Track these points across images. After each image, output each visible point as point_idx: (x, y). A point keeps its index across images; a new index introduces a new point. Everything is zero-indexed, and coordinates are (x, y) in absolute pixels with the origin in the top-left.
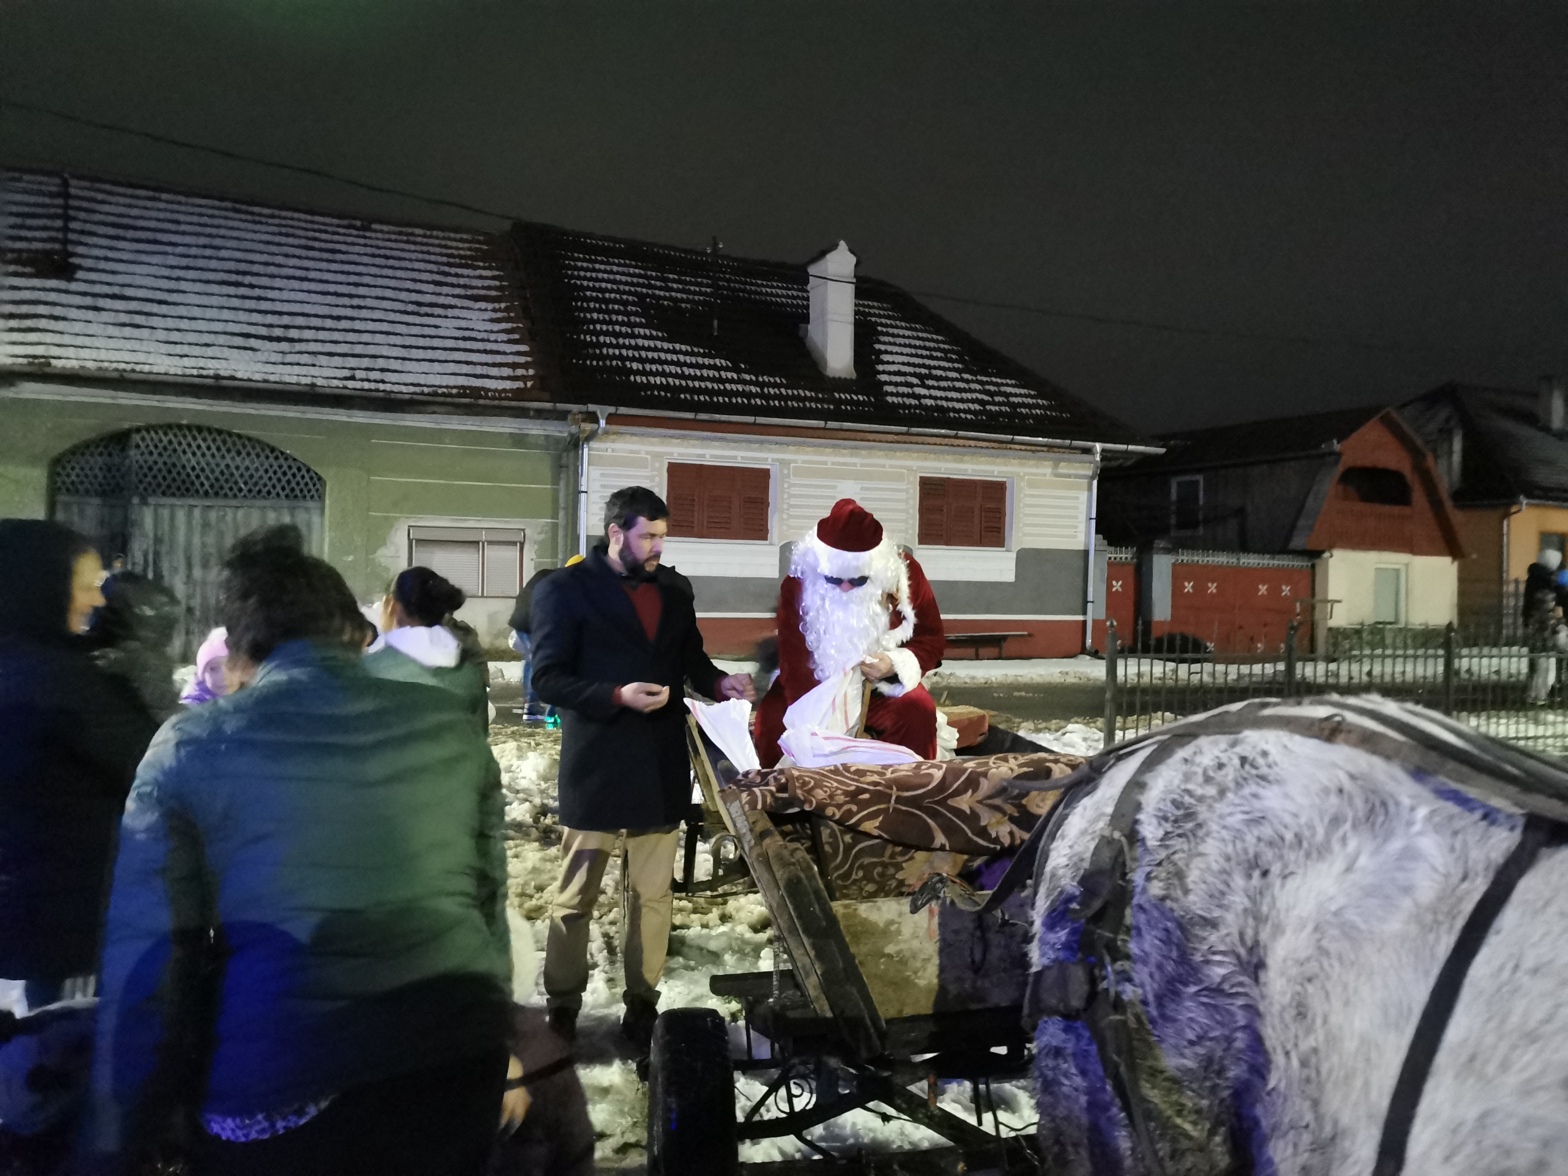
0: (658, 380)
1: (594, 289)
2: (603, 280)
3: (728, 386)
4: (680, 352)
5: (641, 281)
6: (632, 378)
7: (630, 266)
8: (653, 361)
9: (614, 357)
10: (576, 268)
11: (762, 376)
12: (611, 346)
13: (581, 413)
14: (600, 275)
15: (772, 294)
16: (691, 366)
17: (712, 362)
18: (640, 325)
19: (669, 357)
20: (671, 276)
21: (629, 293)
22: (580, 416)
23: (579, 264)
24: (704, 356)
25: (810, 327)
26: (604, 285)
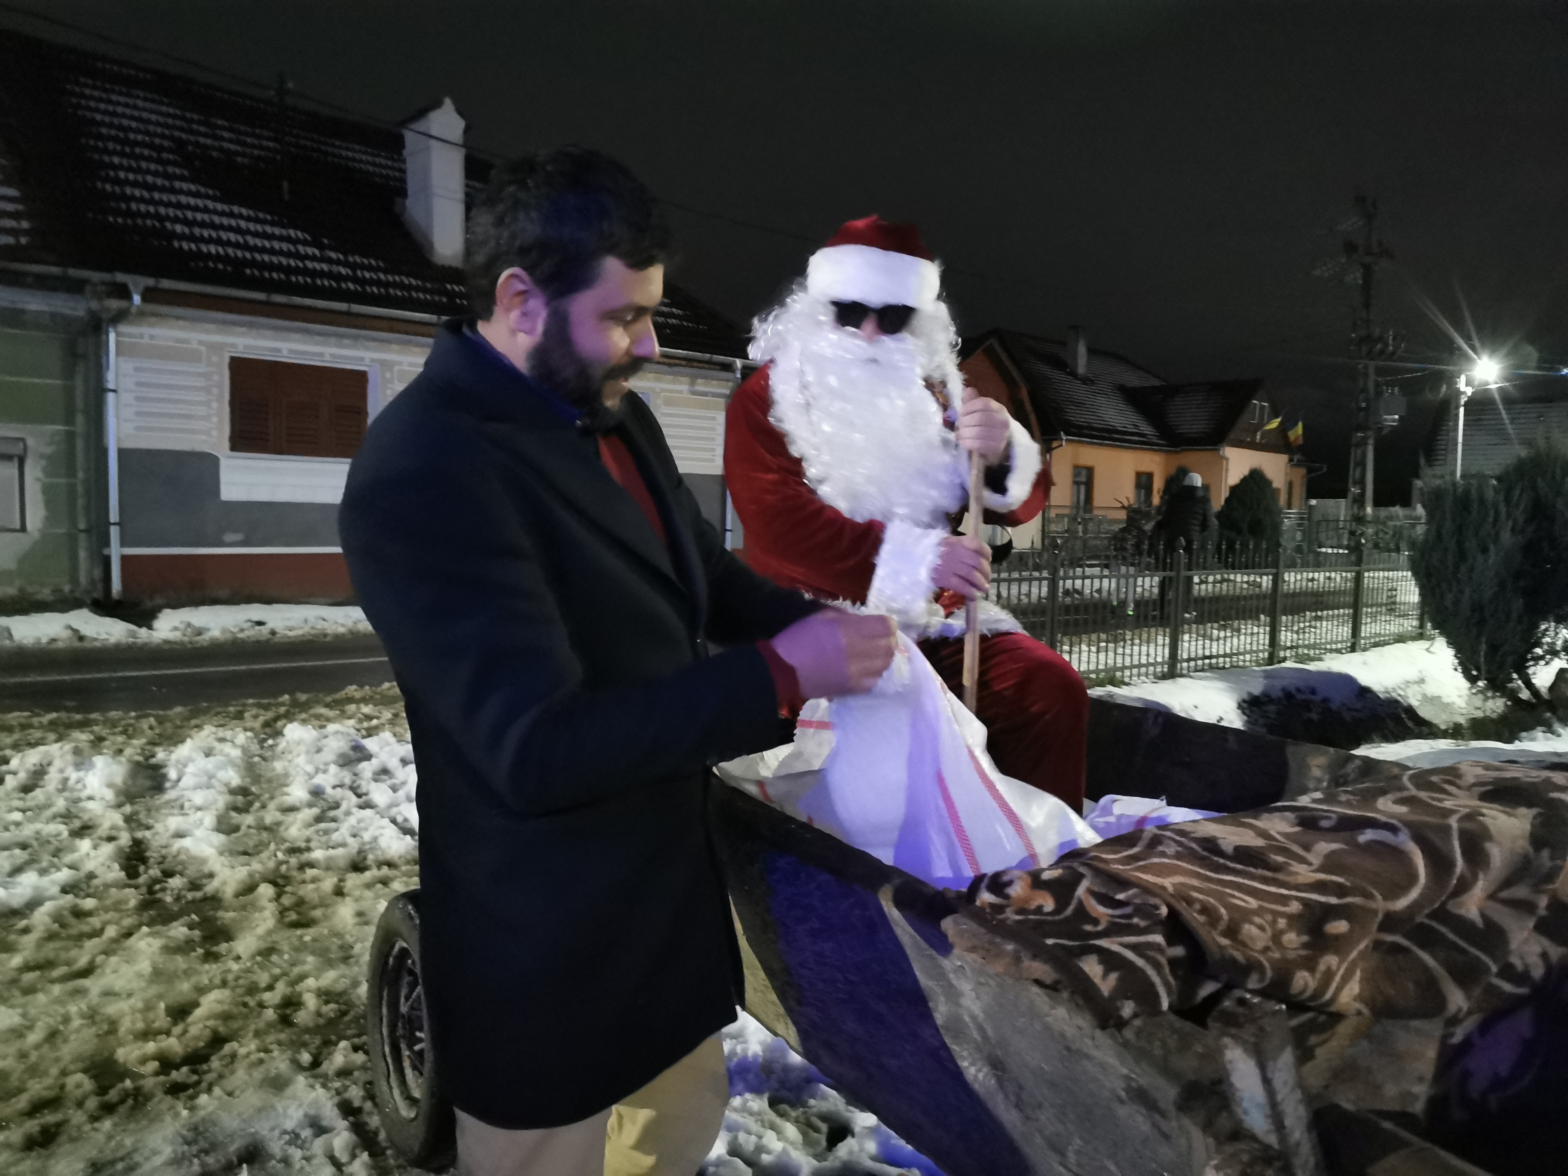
0: (213, 249)
1: (111, 126)
2: (124, 116)
3: (310, 265)
4: (241, 216)
5: (178, 123)
6: (176, 244)
7: (162, 103)
8: (203, 225)
9: (148, 215)
10: (83, 96)
11: (353, 254)
12: (142, 200)
13: (103, 283)
14: (120, 109)
15: (354, 160)
16: (256, 234)
17: (284, 232)
18: (182, 178)
19: (225, 221)
20: (220, 122)
21: (163, 136)
22: (103, 288)
23: (87, 91)
24: (272, 224)
25: (409, 202)
26: (125, 122)
